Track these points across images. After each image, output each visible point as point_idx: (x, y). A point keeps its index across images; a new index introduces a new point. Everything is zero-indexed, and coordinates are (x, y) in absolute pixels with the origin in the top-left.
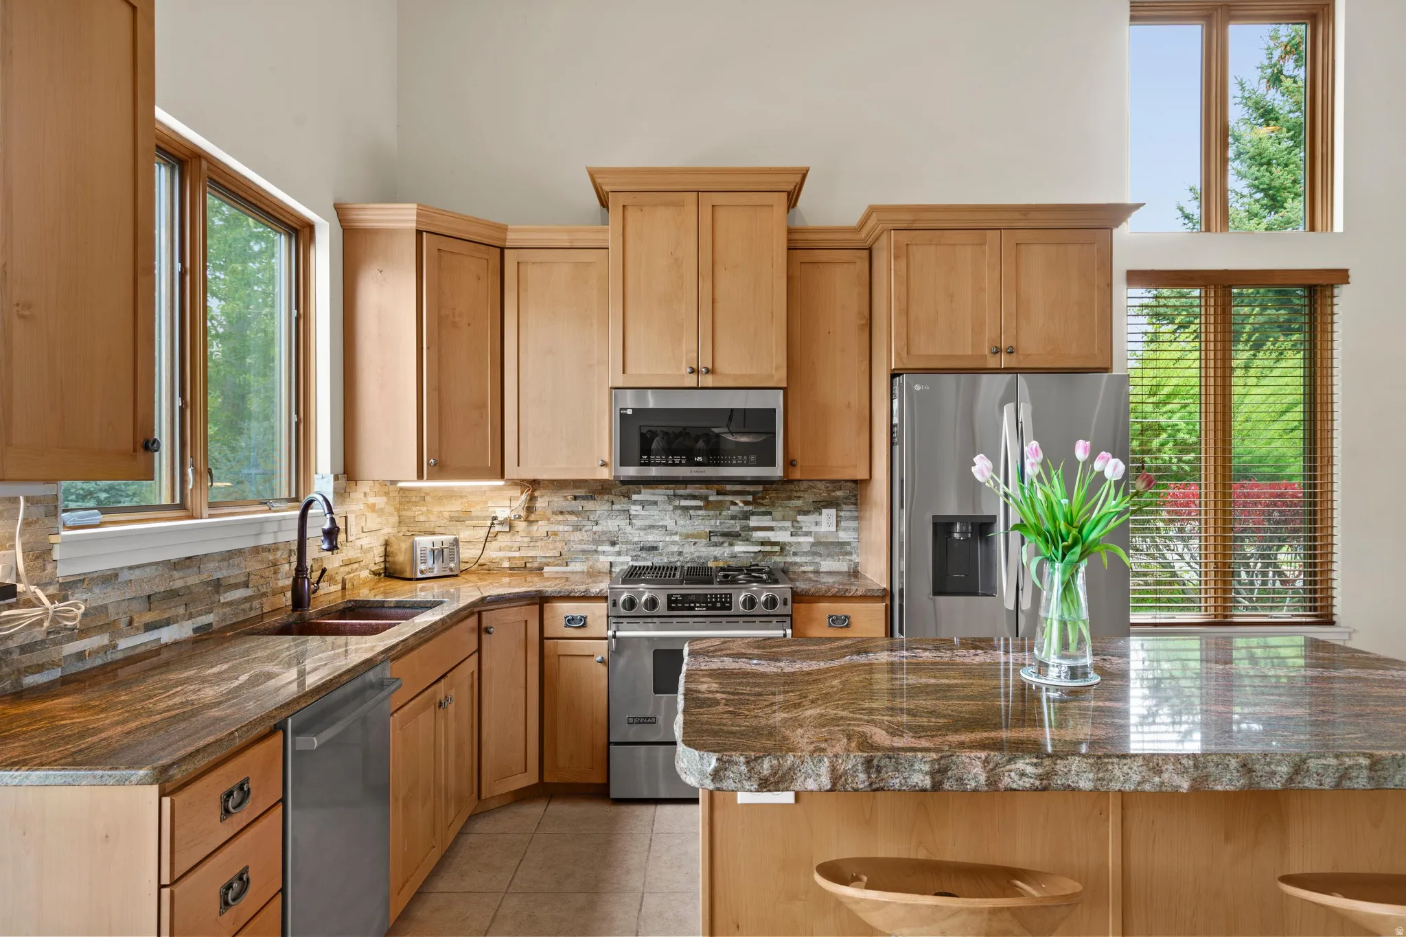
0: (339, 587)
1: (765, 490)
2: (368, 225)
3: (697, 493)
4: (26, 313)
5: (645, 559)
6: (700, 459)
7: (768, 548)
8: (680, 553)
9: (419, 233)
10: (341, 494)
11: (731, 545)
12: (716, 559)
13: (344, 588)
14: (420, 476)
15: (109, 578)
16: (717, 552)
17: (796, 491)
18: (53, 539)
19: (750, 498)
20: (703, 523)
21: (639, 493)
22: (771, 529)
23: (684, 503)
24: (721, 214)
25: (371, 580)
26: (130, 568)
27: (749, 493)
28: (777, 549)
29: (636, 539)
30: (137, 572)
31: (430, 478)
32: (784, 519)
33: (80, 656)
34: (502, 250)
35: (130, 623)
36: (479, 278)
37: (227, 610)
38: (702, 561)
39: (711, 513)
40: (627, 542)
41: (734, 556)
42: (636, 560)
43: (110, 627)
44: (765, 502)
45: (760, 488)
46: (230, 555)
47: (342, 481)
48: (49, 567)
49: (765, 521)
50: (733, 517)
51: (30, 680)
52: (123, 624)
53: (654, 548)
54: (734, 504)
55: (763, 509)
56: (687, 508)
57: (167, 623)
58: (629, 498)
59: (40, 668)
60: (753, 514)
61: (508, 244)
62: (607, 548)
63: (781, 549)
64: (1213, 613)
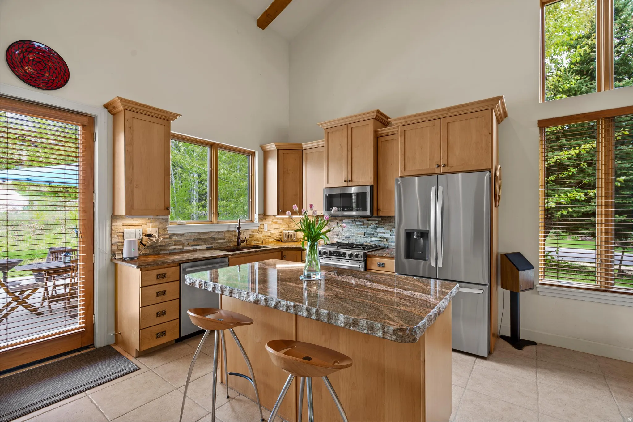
0: (261, 242)
1: (382, 219)
2: (271, 149)
3: (361, 220)
4: (137, 186)
5: (346, 241)
6: (346, 209)
7: (382, 239)
8: (356, 239)
9: (278, 150)
10: (262, 219)
11: (371, 238)
12: (366, 242)
13: (262, 243)
14: (278, 214)
15: (182, 235)
16: (366, 239)
17: (392, 220)
18: (167, 226)
19: (377, 222)
20: (362, 230)
21: (345, 220)
22: (384, 233)
23: (357, 223)
24: (354, 131)
25: (275, 242)
26: (188, 233)
27: (376, 220)
28: (385, 240)
29: (344, 234)
30: (190, 234)
31: (281, 215)
32: (388, 230)
33: (174, 249)
34: (302, 150)
35: (188, 244)
36: (295, 160)
37: (218, 244)
38: (362, 242)
39: (365, 227)
40: (341, 235)
41: (372, 241)
42: (344, 241)
43: (183, 245)
44: (382, 223)
45: (380, 219)
46: (219, 232)
47: (262, 216)
48: (166, 232)
49: (382, 230)
50: (372, 229)
51: (161, 252)
52: (186, 244)
53: (349, 237)
54: (372, 224)
55: (381, 226)
56: (358, 225)
57: (198, 245)
58: (342, 221)
59: (164, 250)
60: (378, 227)
61: (304, 148)
62: (336, 237)
63: (387, 240)
64: (600, 284)
